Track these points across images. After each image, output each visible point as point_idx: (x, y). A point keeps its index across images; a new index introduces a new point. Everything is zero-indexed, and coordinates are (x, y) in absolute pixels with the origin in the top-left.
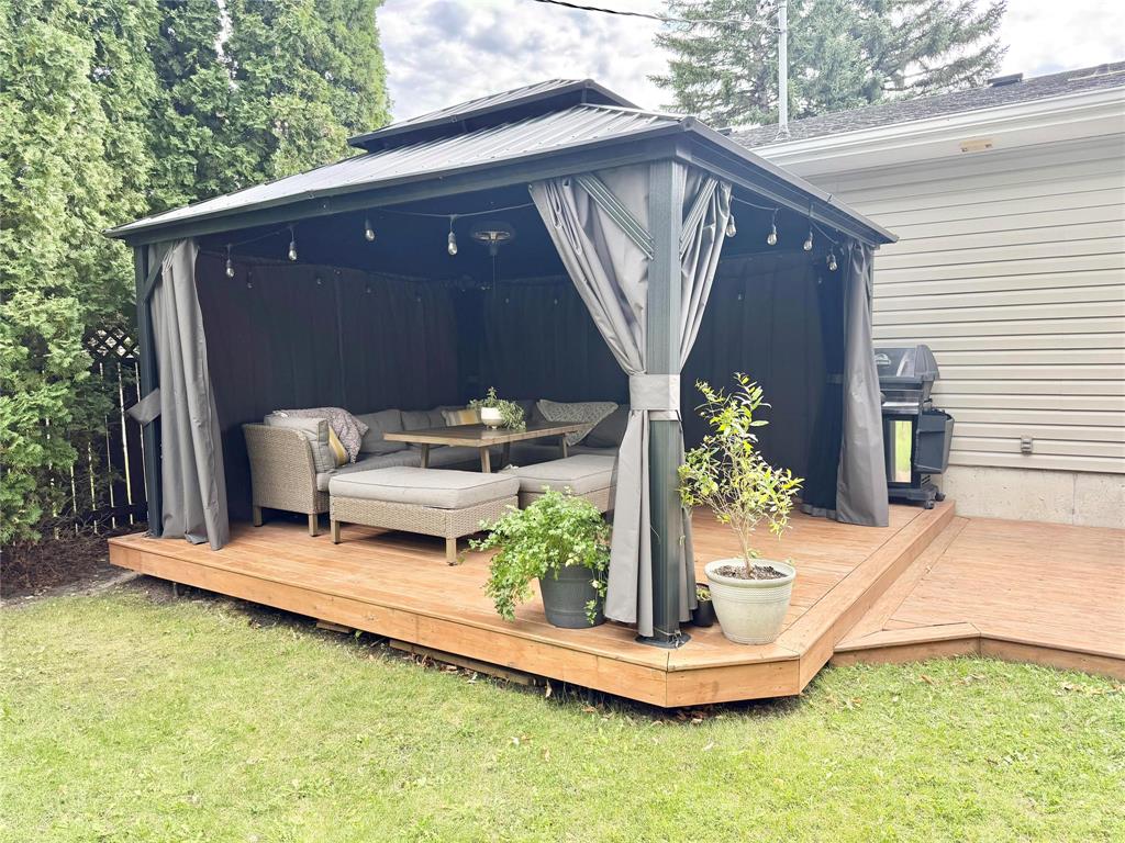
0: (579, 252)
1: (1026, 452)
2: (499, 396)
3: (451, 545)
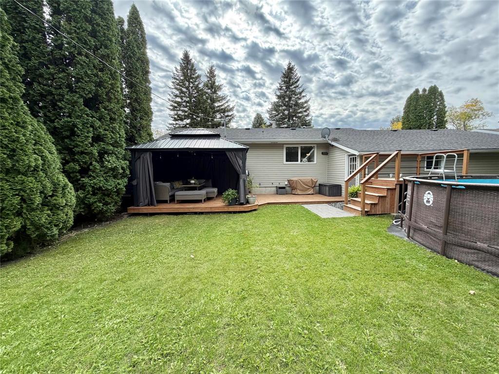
1: (260, 185)
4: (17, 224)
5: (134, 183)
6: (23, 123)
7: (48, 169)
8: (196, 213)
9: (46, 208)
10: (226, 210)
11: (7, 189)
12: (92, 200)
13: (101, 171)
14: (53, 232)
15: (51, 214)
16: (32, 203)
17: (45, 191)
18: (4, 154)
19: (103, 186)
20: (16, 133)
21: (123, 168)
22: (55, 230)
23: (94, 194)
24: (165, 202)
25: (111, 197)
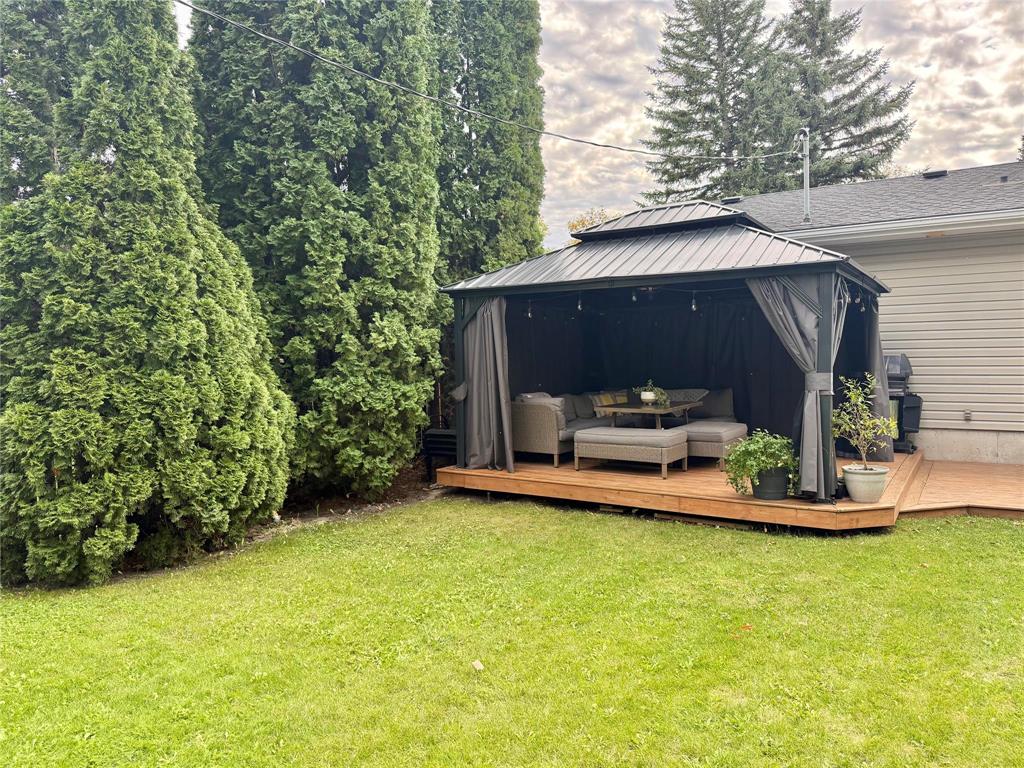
0: (781, 313)
1: (968, 419)
2: (655, 385)
3: (664, 468)
4: (143, 486)
5: (459, 394)
6: (180, 244)
7: (220, 355)
8: (626, 511)
9: (206, 452)
10: (738, 512)
11: (134, 402)
12: (335, 440)
13: (361, 358)
14: (214, 516)
15: (216, 469)
16: (176, 439)
17: (206, 411)
18: (136, 319)
19: (363, 400)
20: (162, 269)
21: (420, 351)
22: (217, 510)
23: (343, 423)
24: (545, 459)
25: (385, 434)
